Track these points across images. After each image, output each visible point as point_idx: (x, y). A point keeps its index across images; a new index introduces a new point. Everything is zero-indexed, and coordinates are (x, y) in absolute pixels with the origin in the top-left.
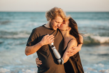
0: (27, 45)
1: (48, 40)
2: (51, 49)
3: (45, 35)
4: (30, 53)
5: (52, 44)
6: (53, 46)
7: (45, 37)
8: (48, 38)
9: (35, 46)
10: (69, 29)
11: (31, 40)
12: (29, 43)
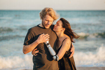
0: (24, 45)
1: (44, 39)
2: (47, 47)
3: (41, 34)
4: (28, 52)
5: (48, 42)
6: (48, 44)
7: (41, 36)
8: (44, 36)
9: (32, 45)
10: (63, 30)
11: (28, 39)
12: (26, 43)
